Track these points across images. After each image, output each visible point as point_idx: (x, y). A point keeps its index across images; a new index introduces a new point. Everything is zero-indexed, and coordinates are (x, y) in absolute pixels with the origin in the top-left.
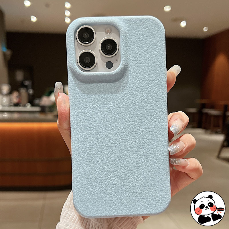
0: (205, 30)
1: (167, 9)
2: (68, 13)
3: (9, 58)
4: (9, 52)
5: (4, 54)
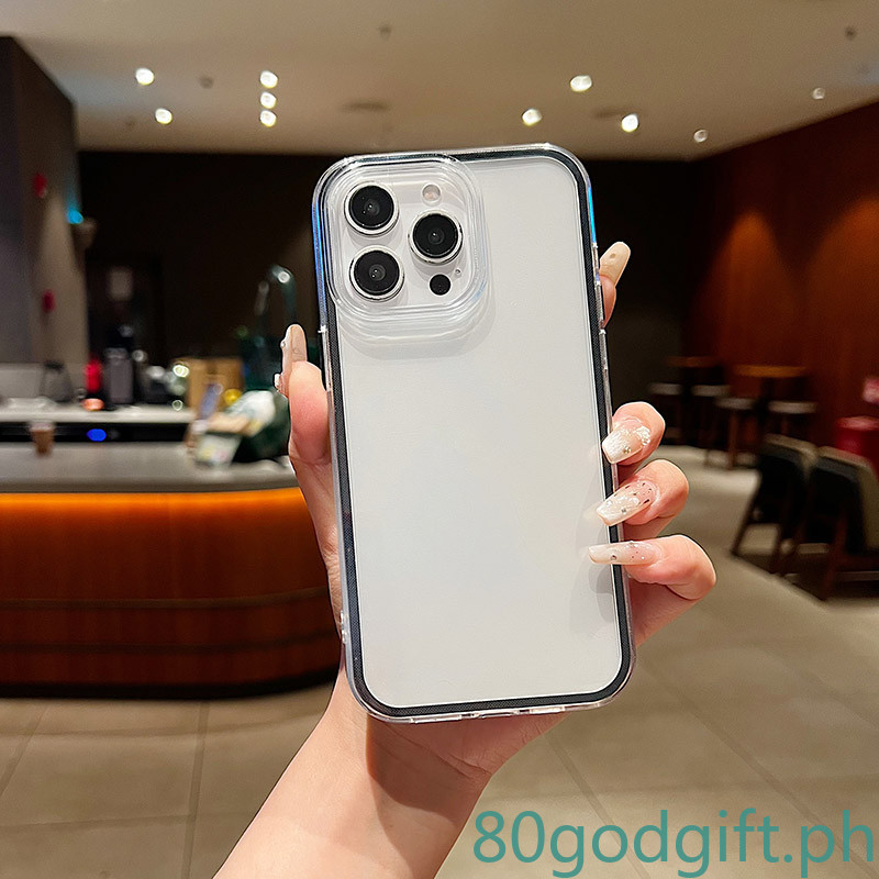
0: (699, 138)
1: (581, 84)
2: (268, 101)
3: (88, 241)
4: (88, 227)
5: (75, 231)
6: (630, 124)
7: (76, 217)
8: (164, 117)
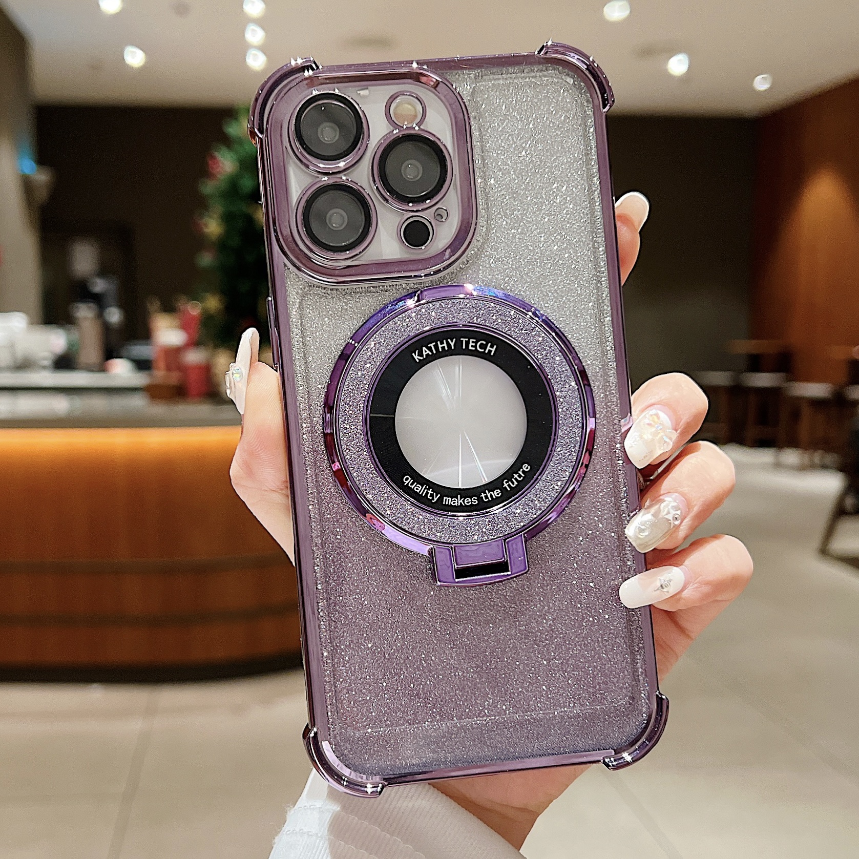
0: (761, 84)
1: (616, 11)
2: (255, 35)
3: (42, 195)
4: (42, 177)
5: (27, 185)
6: (678, 65)
7: (29, 166)
8: (135, 58)
